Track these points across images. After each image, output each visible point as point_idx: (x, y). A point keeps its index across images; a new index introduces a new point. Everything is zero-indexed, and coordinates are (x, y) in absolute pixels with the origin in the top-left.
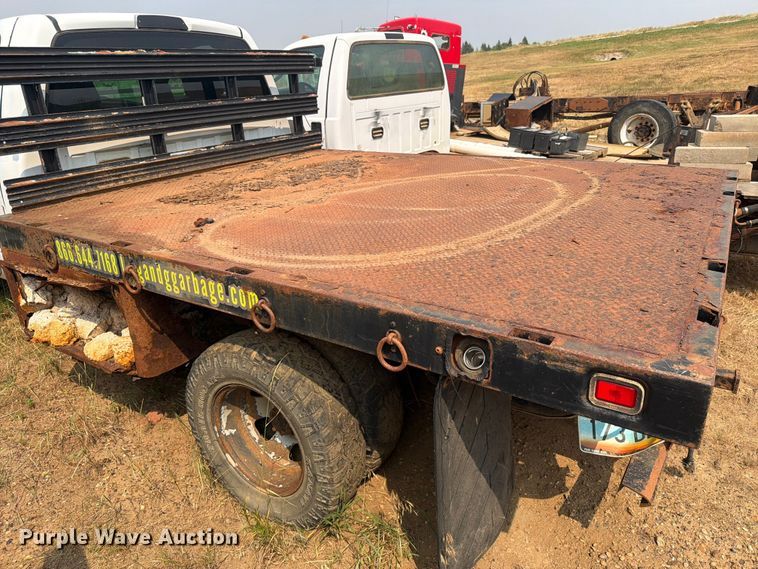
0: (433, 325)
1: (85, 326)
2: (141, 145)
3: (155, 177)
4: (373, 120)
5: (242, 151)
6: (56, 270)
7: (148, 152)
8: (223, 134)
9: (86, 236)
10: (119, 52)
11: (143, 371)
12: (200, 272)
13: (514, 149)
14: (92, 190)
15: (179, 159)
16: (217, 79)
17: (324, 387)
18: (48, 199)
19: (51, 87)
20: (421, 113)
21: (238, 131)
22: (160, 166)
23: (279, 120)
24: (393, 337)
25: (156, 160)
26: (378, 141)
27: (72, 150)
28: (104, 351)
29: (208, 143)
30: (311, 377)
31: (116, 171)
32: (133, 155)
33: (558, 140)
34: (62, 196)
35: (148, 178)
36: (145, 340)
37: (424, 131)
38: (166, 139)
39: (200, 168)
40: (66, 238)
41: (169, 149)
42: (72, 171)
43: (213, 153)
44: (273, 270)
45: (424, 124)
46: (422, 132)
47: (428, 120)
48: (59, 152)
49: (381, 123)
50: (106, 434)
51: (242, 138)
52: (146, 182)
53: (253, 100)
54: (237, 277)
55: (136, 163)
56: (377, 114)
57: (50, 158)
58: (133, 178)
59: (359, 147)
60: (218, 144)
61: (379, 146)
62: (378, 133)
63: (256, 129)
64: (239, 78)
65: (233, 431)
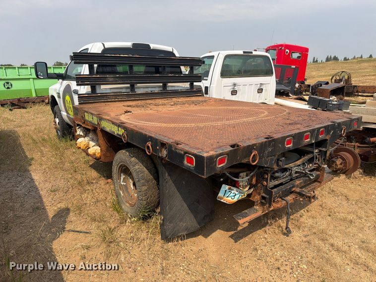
0: (157, 139)
1: (92, 144)
2: (127, 88)
3: (129, 99)
4: (232, 87)
5: (165, 93)
6: (84, 123)
7: (129, 90)
8: (159, 87)
9: (92, 112)
10: (122, 55)
11: (103, 159)
12: (113, 123)
13: (308, 106)
14: (106, 101)
15: (139, 94)
16: (161, 67)
17: (146, 167)
18: (90, 101)
19: (99, 66)
20: (259, 86)
21: (165, 86)
22: (132, 95)
23: (184, 83)
24: (149, 144)
25: (130, 93)
26: (234, 96)
27: (103, 87)
28: (94, 151)
29: (153, 89)
30: (143, 164)
31: (115, 95)
32: (124, 90)
33: (331, 104)
34: (95, 101)
35: (127, 99)
36: (104, 148)
37: (260, 94)
38: (135, 86)
39: (147, 98)
40: (87, 112)
41: (136, 90)
42: (100, 93)
43: (153, 93)
44: (131, 124)
45: (260, 91)
46: (258, 94)
47: (262, 89)
48: (97, 87)
49: (236, 88)
50: (92, 183)
51: (166, 89)
52: (125, 101)
53: (172, 75)
54: (120, 125)
55: (123, 94)
56: (235, 85)
57: (93, 88)
58: (121, 98)
59: (224, 97)
60: (156, 90)
61: (234, 98)
62: (234, 92)
63: (174, 86)
64: (167, 67)
65: (125, 184)
